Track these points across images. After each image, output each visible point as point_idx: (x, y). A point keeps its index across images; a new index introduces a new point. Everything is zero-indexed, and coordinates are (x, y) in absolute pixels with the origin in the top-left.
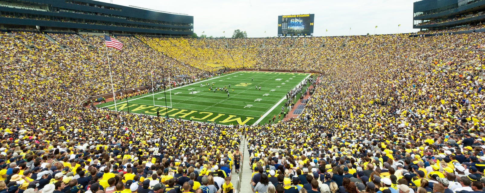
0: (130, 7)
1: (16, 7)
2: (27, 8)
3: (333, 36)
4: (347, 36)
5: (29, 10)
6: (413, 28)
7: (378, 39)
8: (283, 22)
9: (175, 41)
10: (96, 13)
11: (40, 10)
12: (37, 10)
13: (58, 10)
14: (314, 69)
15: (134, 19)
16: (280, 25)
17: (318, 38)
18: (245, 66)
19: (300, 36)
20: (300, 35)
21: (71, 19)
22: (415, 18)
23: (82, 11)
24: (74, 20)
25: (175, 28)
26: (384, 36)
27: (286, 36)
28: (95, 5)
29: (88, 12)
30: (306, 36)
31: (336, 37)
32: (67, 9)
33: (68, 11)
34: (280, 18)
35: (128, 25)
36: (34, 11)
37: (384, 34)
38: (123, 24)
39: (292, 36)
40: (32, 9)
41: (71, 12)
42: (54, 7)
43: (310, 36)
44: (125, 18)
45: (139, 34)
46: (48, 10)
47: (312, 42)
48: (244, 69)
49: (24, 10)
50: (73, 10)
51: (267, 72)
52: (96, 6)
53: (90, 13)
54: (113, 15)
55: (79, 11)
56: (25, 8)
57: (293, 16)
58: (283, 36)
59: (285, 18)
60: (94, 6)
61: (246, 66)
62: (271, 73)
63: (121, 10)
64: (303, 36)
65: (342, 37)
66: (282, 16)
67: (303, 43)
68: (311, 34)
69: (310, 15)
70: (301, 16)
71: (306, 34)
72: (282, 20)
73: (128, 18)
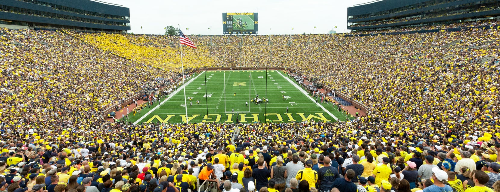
4: (289, 35)
6: (348, 29)
7: (318, 38)
8: (227, 20)
16: (225, 23)
17: (263, 37)
19: (245, 34)
20: (246, 33)
22: (349, 21)
26: (322, 35)
27: (231, 34)
30: (251, 34)
31: (279, 35)
34: (225, 15)
35: (53, 15)
37: (322, 34)
38: (47, 14)
39: (237, 34)
43: (255, 34)
44: (50, 6)
47: (259, 40)
48: (205, 69)
51: (234, 71)
57: (237, 14)
58: (228, 33)
59: (230, 16)
61: (207, 65)
62: (238, 71)
64: (249, 34)
65: (286, 35)
66: (226, 13)
67: (251, 41)
68: (256, 32)
69: (254, 13)
70: (246, 14)
71: (251, 33)
72: (226, 17)
73: (53, 6)
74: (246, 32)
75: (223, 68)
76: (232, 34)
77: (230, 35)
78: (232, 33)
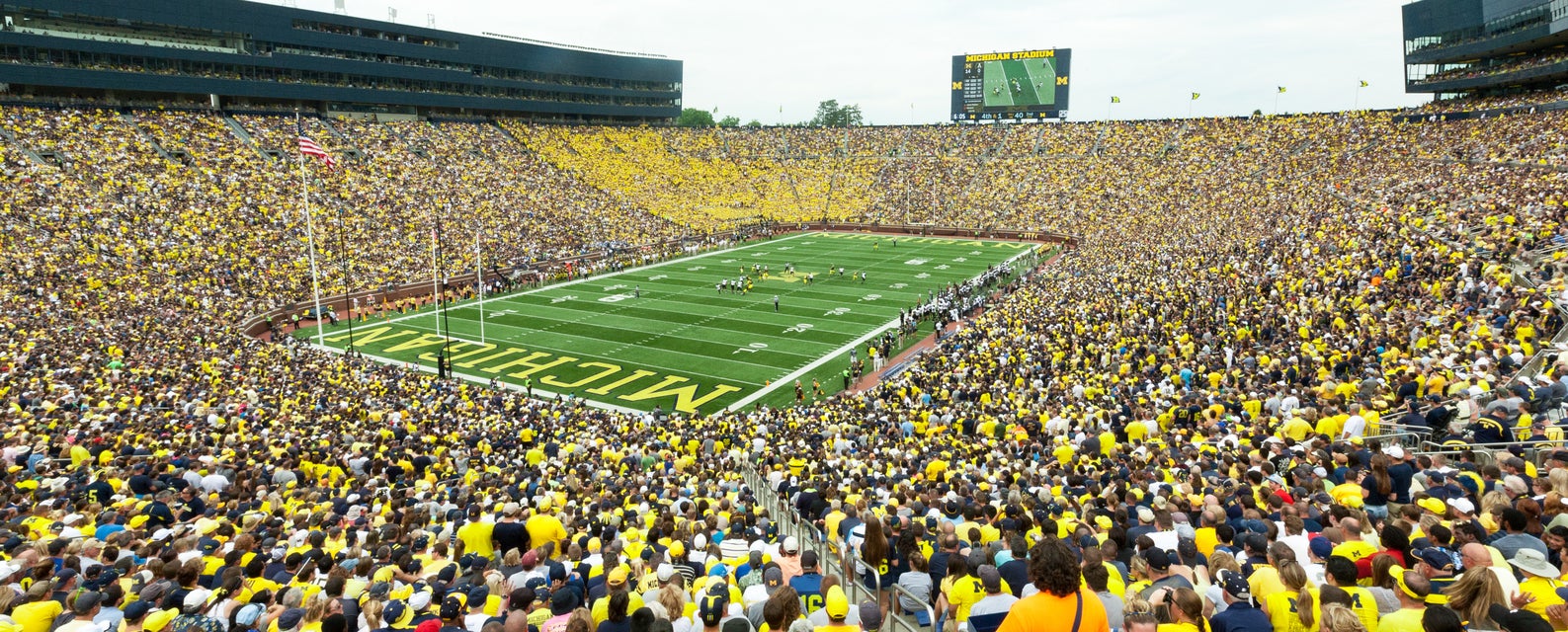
0: (486, 36)
1: (152, 43)
2: (182, 46)
3: (1132, 119)
4: (1181, 120)
5: (185, 51)
6: (1407, 91)
7: (1287, 129)
8: (967, 76)
9: (621, 137)
10: (382, 57)
11: (218, 49)
12: (210, 49)
13: (269, 50)
14: (1053, 227)
15: (498, 71)
16: (959, 86)
17: (1083, 127)
18: (832, 215)
19: (1023, 121)
20: (1025, 117)
21: (306, 74)
22: (1411, 59)
23: (339, 52)
24: (315, 76)
25: (623, 98)
27: (976, 120)
28: (378, 32)
29: (358, 54)
30: (1045, 120)
31: (1143, 122)
32: (297, 47)
33: (297, 52)
34: (959, 62)
35: (479, 89)
36: (199, 51)
38: (460, 88)
39: (996, 119)
40: (196, 47)
41: (306, 53)
42: (257, 42)
43: (1056, 121)
44: (469, 71)
45: (511, 114)
46: (242, 49)
48: (824, 224)
49: (174, 49)
50: (315, 49)
51: (896, 237)
52: (381, 36)
53: (364, 55)
54: (431, 62)
55: (330, 52)
56: (177, 45)
57: (1000, 56)
58: (968, 118)
59: (974, 64)
60: (376, 36)
61: (832, 217)
62: (910, 237)
63: (457, 47)
64: (1035, 121)
65: (1167, 122)
66: (965, 57)
67: (1033, 143)
68: (1061, 113)
69: (1057, 52)
70: (1027, 54)
71: (1042, 115)
72: (963, 69)
73: (478, 70)
74: (1025, 114)
75: (876, 228)
76: (981, 122)
77: (972, 122)
78: (979, 117)
